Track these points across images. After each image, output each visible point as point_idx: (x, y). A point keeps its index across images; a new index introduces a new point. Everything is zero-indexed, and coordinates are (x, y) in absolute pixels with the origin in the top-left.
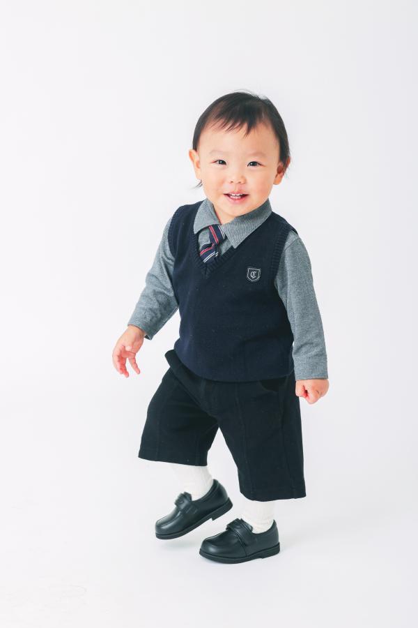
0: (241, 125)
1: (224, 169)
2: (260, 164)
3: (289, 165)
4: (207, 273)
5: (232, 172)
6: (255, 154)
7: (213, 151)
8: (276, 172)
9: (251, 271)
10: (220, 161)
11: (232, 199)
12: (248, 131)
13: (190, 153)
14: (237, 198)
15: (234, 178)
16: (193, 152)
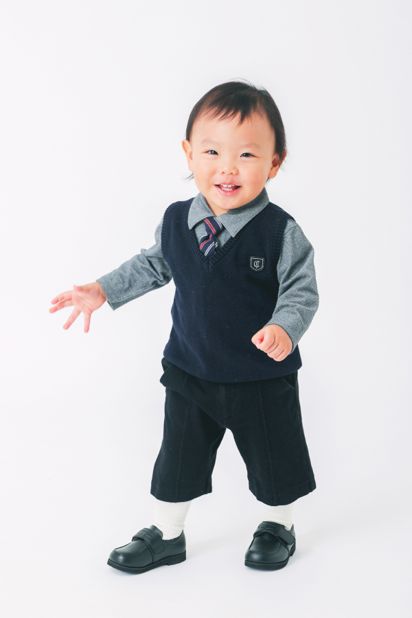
0: (235, 114)
1: (216, 159)
2: (253, 156)
3: (286, 158)
4: (210, 266)
5: (224, 163)
6: (248, 146)
7: (205, 141)
8: (270, 164)
9: (253, 261)
10: (212, 151)
11: (224, 191)
12: (242, 120)
13: (183, 143)
14: (228, 190)
15: (226, 169)
16: (187, 142)
